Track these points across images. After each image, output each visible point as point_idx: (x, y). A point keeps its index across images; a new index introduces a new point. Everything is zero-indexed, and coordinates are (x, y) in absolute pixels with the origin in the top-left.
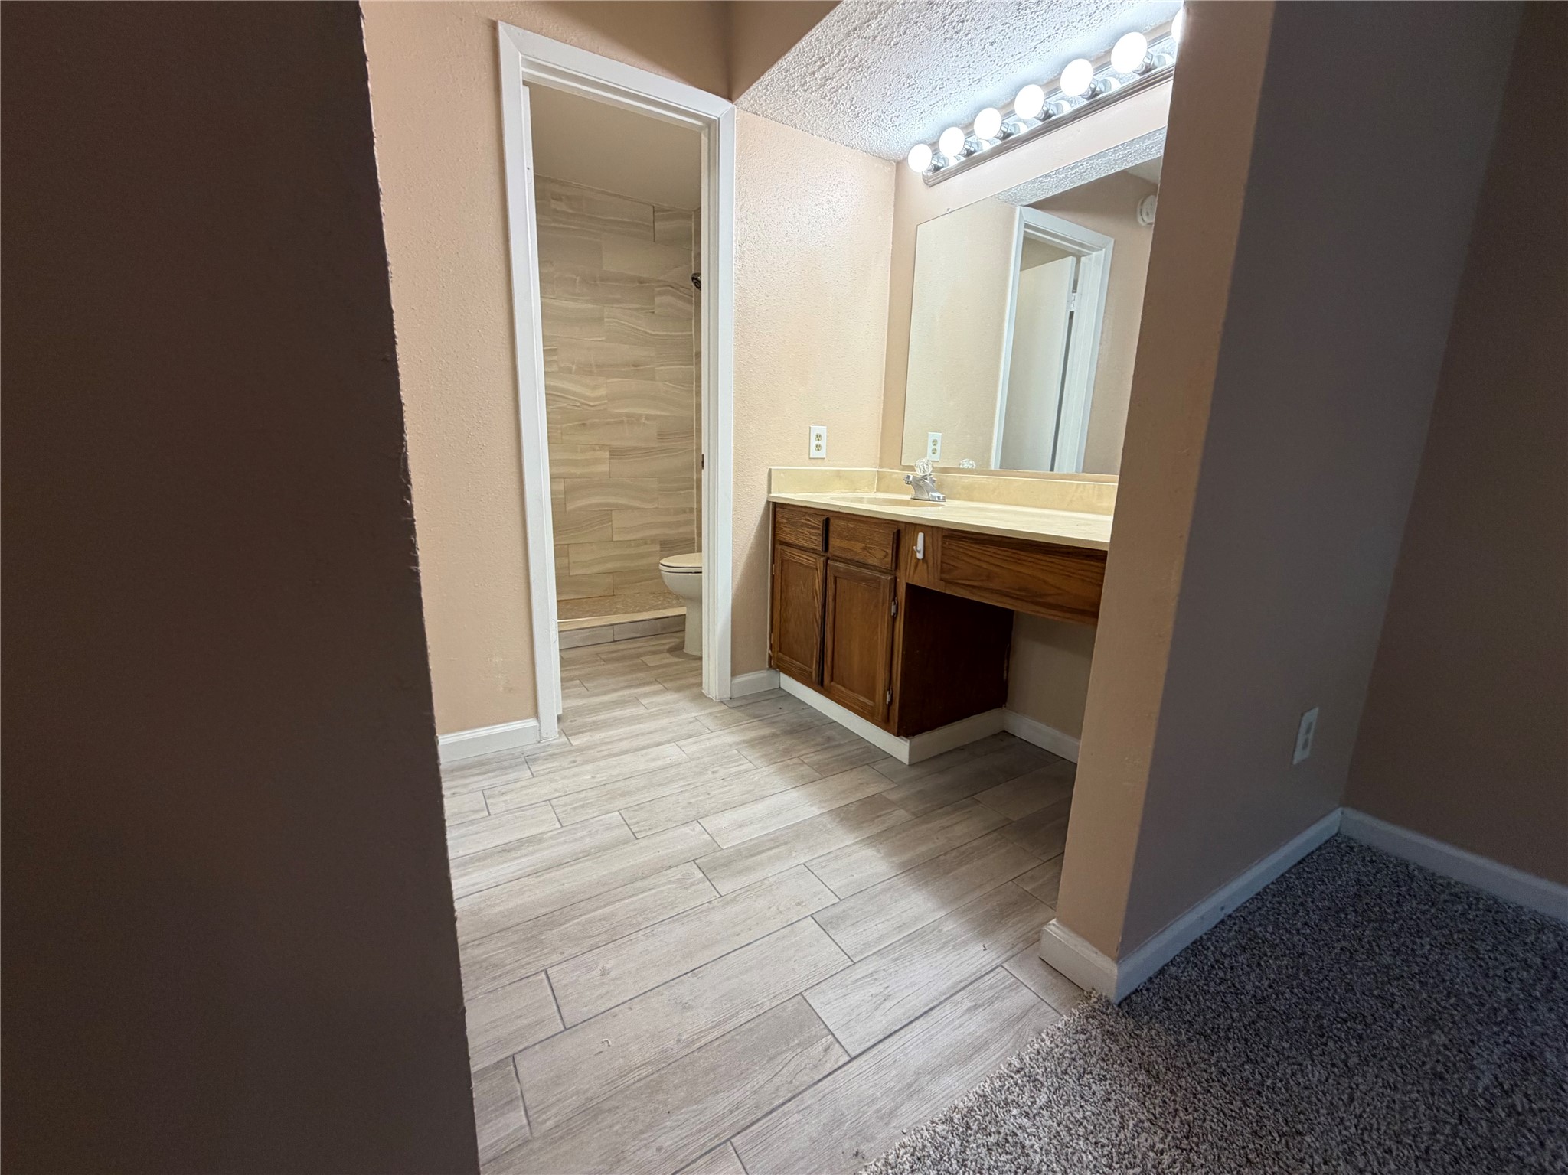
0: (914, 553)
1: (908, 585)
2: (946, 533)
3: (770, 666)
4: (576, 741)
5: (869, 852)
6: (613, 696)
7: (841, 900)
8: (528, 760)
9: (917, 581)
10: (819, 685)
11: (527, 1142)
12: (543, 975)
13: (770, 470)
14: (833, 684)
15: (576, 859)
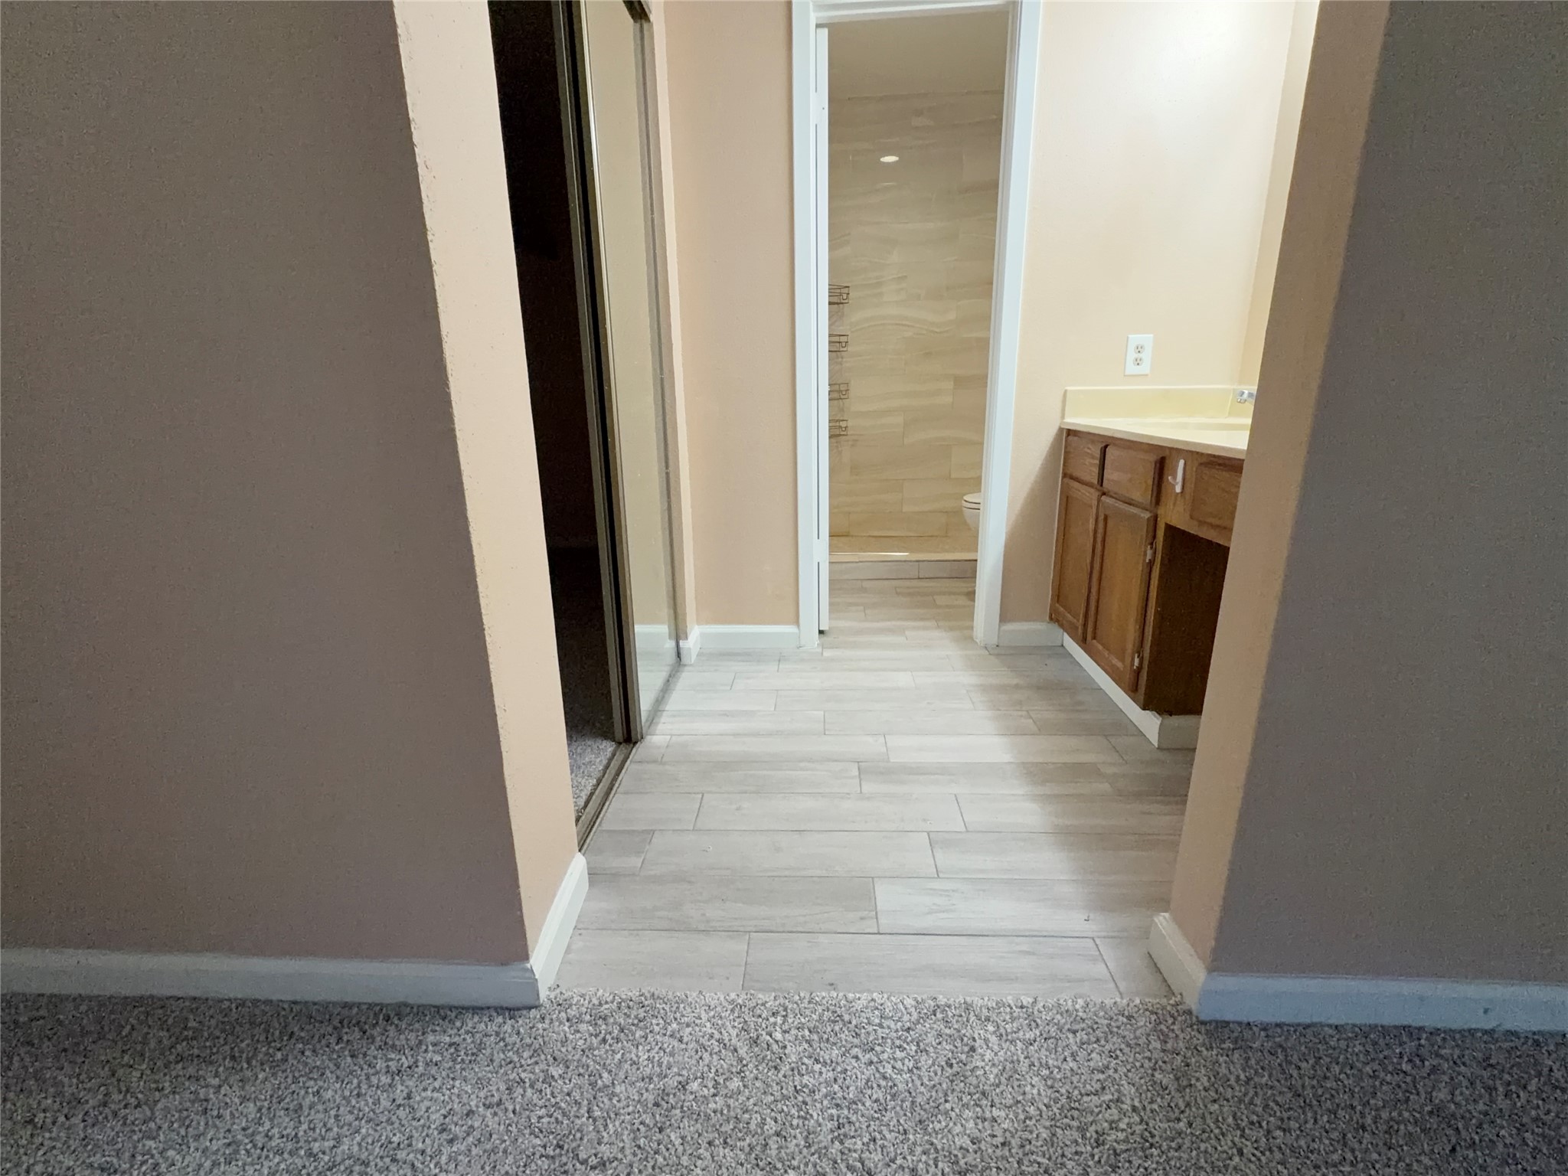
0: (1173, 487)
1: (1166, 524)
2: (1204, 460)
3: (1051, 618)
4: (827, 653)
5: (1033, 806)
6: (888, 624)
7: (967, 831)
8: (781, 659)
9: (1174, 523)
10: (1083, 642)
11: (634, 875)
12: (700, 796)
13: (1066, 391)
14: (1094, 641)
15: (770, 734)
